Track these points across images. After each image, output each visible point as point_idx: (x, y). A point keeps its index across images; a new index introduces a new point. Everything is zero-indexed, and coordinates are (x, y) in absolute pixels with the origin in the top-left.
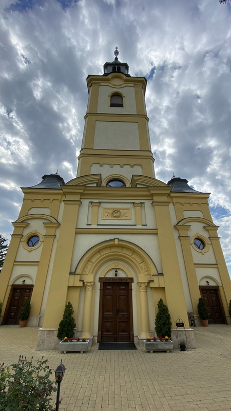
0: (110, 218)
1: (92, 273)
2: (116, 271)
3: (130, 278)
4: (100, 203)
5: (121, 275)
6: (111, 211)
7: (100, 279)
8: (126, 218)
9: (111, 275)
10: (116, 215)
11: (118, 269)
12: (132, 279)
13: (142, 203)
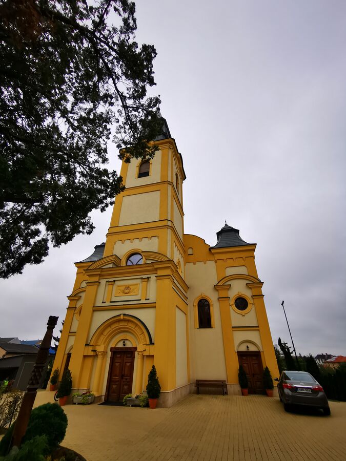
0: (122, 294)
1: (104, 344)
2: (124, 342)
3: (134, 348)
4: (114, 281)
5: (129, 345)
6: (122, 288)
7: (112, 348)
8: (134, 294)
9: (120, 345)
10: (126, 291)
11: (127, 339)
12: (135, 348)
13: (148, 278)
